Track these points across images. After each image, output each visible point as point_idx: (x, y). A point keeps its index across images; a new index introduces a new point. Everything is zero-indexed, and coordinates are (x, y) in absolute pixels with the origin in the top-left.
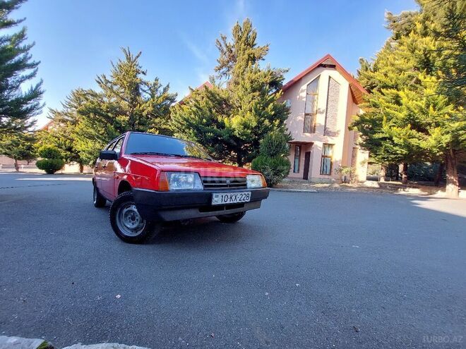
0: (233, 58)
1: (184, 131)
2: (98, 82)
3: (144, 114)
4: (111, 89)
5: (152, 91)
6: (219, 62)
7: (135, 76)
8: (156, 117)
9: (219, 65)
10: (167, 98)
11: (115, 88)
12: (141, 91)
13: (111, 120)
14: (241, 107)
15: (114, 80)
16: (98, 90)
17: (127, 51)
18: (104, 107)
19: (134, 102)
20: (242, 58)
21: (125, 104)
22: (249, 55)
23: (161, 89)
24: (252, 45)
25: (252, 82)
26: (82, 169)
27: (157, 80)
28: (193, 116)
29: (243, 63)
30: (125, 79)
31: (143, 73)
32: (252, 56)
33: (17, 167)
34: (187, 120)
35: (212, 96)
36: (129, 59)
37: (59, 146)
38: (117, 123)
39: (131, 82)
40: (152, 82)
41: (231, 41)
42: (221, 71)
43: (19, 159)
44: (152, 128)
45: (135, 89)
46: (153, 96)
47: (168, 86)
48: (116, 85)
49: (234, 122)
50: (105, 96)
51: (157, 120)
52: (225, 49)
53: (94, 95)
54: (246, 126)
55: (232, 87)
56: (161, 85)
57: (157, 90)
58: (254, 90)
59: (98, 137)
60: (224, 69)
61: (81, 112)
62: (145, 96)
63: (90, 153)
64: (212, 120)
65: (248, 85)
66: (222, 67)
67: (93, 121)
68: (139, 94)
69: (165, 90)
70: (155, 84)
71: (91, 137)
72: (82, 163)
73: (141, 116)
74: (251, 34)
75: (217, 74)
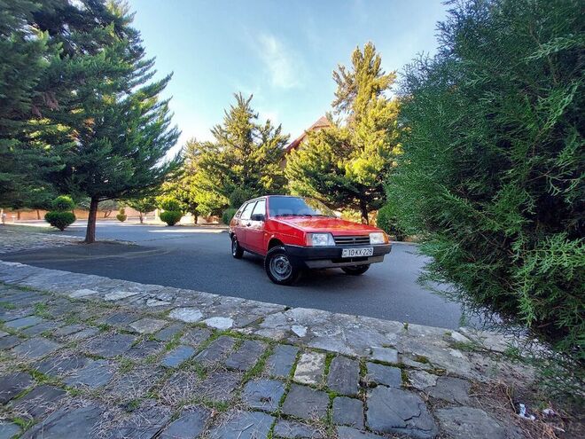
0: (354, 90)
1: (300, 179)
2: (212, 132)
3: (257, 160)
4: (226, 138)
5: (264, 136)
6: (337, 95)
7: (247, 123)
8: (269, 163)
9: (336, 99)
10: (280, 141)
11: (229, 136)
12: (253, 137)
13: (226, 171)
14: (363, 147)
15: (228, 128)
16: (214, 141)
17: (239, 95)
18: (220, 159)
19: (247, 148)
20: (364, 90)
21: (238, 153)
22: (372, 87)
23: (273, 132)
24: (376, 74)
25: (376, 120)
26: (196, 219)
27: (268, 122)
28: (310, 162)
29: (365, 96)
30: (238, 126)
31: (256, 117)
32: (376, 87)
33: (141, 219)
34: (304, 168)
35: (331, 139)
36: (240, 104)
37: (178, 198)
38: (232, 173)
39: (244, 129)
40: (264, 125)
41: (350, 69)
42: (340, 106)
43: (143, 211)
44: (264, 176)
45: (247, 135)
46: (265, 140)
47: (280, 127)
48: (229, 133)
49: (356, 167)
50: (221, 146)
51: (270, 167)
52: (343, 80)
53: (211, 147)
54: (370, 170)
55: (353, 124)
56: (273, 128)
57: (269, 134)
58: (379, 128)
59: (216, 189)
60: (343, 103)
61: (201, 165)
62: (257, 141)
63: (208, 205)
64: (331, 166)
65: (372, 124)
66: (339, 102)
67: (211, 173)
68: (250, 140)
69: (277, 132)
70: (267, 127)
71: (209, 189)
72: (196, 214)
73: (254, 164)
74: (374, 58)
75: (335, 109)
